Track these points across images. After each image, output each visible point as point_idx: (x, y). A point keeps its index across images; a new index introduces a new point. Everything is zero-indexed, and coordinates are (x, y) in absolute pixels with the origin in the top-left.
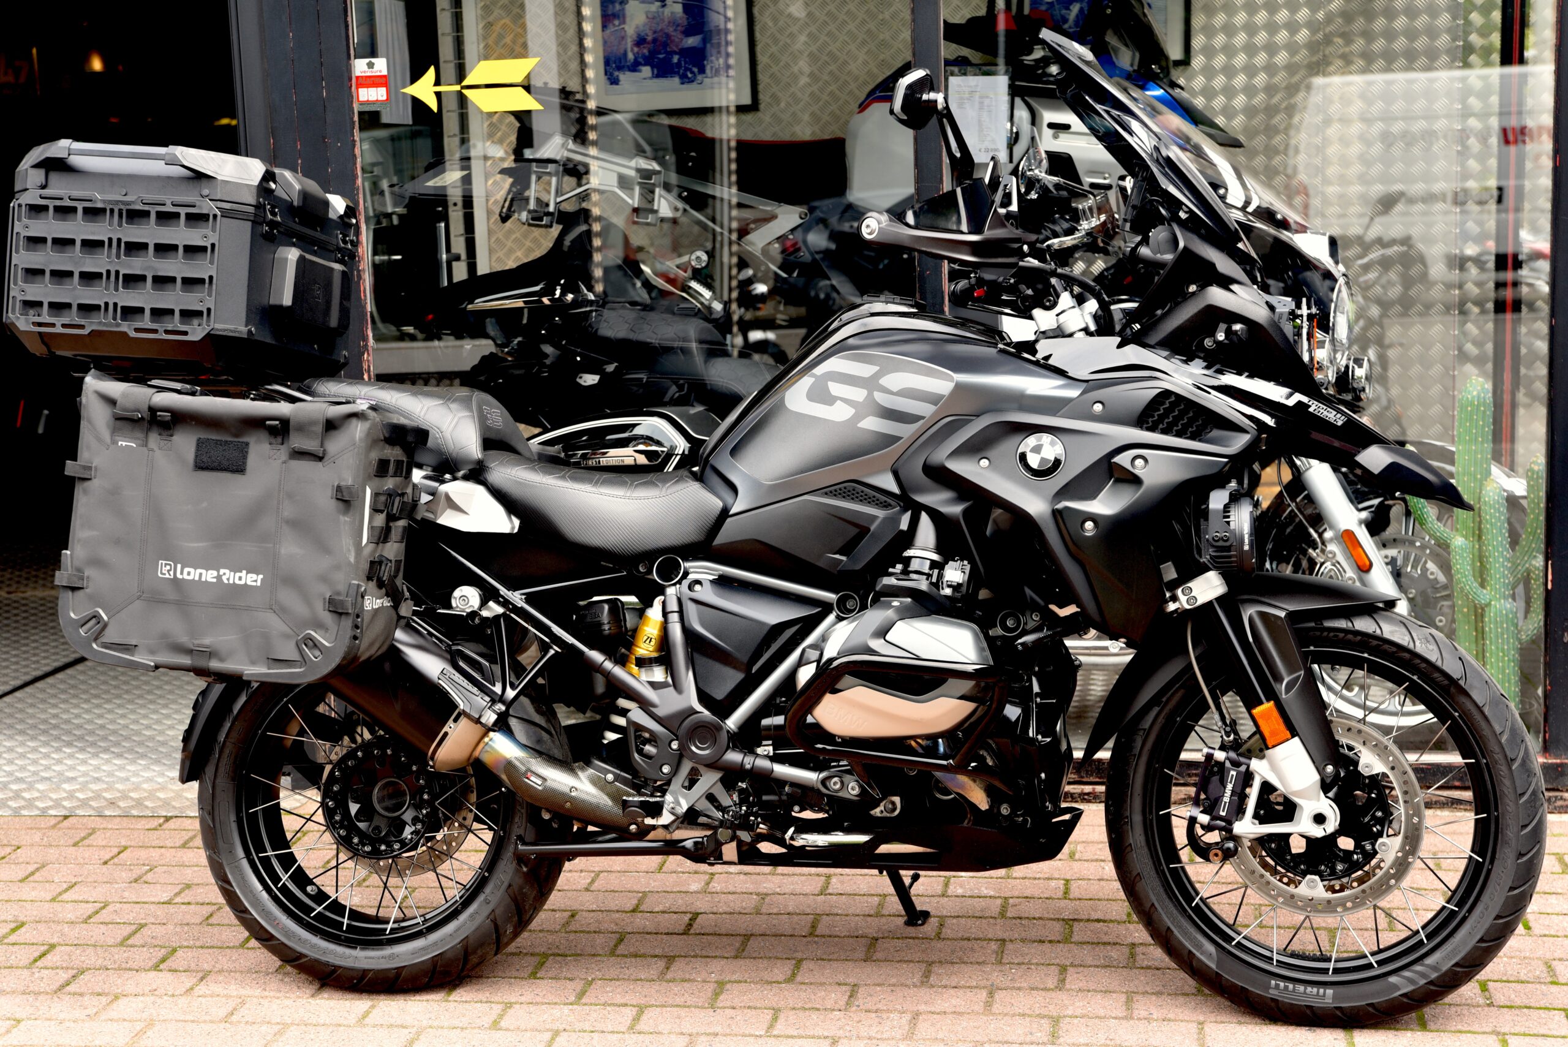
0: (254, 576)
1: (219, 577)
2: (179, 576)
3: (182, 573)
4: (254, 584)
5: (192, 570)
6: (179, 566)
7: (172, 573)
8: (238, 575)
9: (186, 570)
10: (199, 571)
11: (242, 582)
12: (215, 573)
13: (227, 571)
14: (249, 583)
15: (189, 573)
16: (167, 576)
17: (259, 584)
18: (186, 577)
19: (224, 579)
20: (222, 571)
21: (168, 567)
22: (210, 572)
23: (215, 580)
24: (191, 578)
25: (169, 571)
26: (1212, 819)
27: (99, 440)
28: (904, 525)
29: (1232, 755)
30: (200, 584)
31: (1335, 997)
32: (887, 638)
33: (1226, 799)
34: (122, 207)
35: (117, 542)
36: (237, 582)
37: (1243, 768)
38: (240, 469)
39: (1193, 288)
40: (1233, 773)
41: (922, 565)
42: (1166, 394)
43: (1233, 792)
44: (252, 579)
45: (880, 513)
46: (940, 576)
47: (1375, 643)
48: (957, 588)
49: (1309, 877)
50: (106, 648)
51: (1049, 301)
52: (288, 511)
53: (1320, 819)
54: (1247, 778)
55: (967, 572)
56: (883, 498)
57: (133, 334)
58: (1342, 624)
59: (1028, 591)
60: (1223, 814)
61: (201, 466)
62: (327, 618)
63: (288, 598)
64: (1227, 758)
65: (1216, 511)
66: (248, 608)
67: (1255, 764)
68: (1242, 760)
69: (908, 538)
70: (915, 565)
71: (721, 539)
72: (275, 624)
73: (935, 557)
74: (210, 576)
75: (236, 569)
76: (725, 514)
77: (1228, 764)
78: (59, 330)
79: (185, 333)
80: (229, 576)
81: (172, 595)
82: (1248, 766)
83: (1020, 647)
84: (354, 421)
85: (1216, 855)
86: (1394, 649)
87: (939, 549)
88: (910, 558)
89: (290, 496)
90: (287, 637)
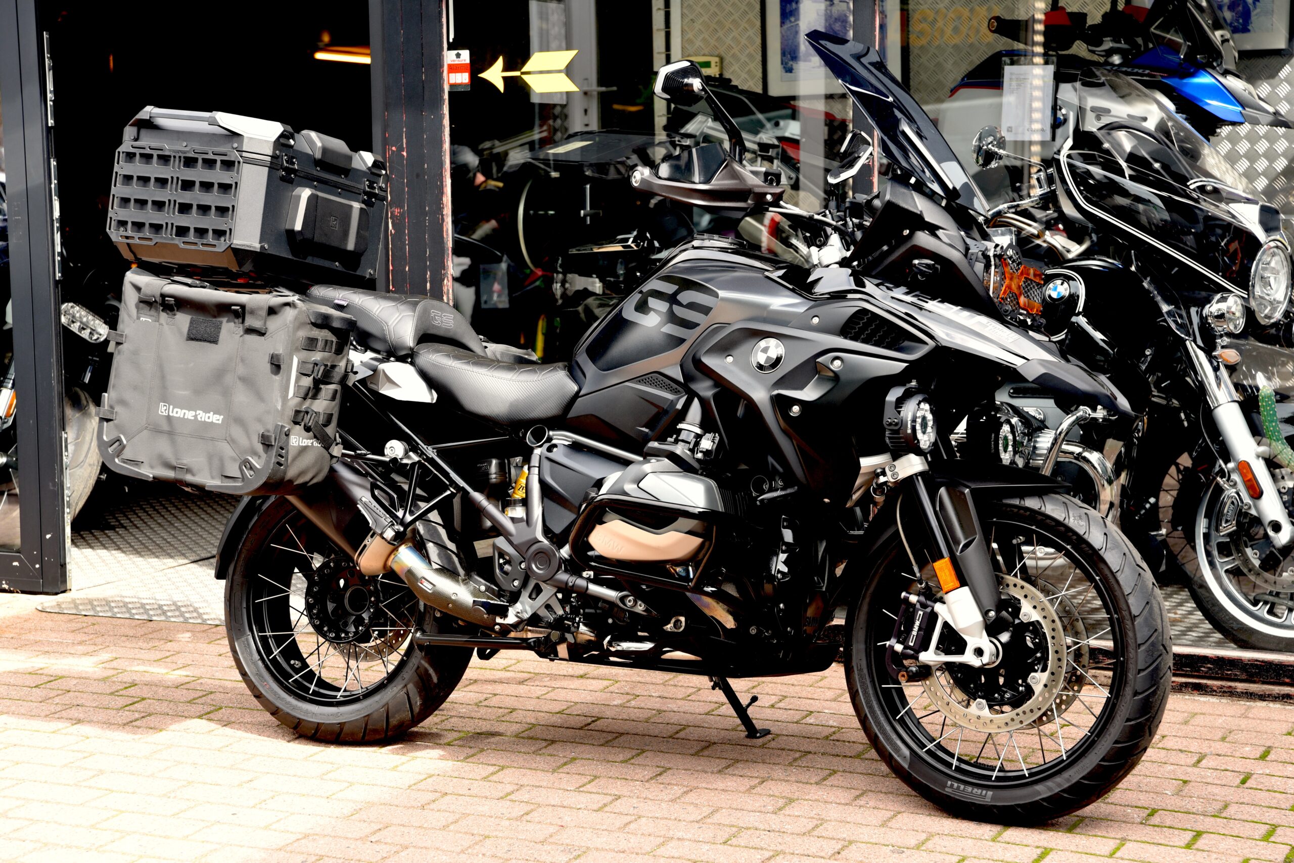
0: (217, 417)
1: (196, 416)
2: (171, 414)
3: (173, 412)
4: (217, 422)
5: (179, 410)
6: (172, 407)
7: (167, 412)
8: (208, 415)
9: (176, 410)
10: (184, 411)
11: (210, 421)
12: (193, 413)
13: (201, 412)
14: (214, 421)
15: (177, 412)
16: (164, 414)
17: (220, 422)
18: (175, 415)
19: (199, 417)
20: (198, 412)
21: (165, 408)
22: (191, 412)
23: (193, 418)
24: (177, 415)
25: (165, 410)
26: (904, 648)
27: (130, 316)
28: (679, 406)
29: (922, 599)
30: (184, 420)
31: (993, 798)
32: (640, 485)
33: (914, 633)
34: (181, 154)
35: (135, 388)
36: (207, 420)
37: (929, 610)
38: (215, 341)
39: (906, 232)
40: (921, 613)
41: (688, 436)
42: (864, 311)
43: (920, 629)
44: (217, 419)
45: (670, 396)
46: (697, 444)
47: (1040, 517)
48: (707, 453)
49: (978, 700)
50: (124, 462)
51: (820, 241)
52: (241, 370)
53: (979, 652)
54: (933, 617)
55: (716, 442)
56: (675, 386)
57: (182, 246)
58: (1016, 502)
59: (770, 460)
60: (911, 644)
61: (191, 338)
62: (260, 448)
63: (237, 432)
64: (918, 601)
65: (891, 402)
66: (213, 439)
67: (938, 607)
68: (929, 603)
69: (682, 415)
70: (683, 436)
71: (572, 414)
72: (227, 450)
73: (699, 431)
74: (190, 415)
75: (206, 411)
76: (577, 396)
78: (137, 241)
79: (214, 246)
80: (202, 416)
81: (166, 427)
82: (933, 608)
83: (758, 503)
84: (288, 308)
85: (903, 676)
86: (1053, 523)
87: (702, 425)
88: (681, 430)
89: (243, 360)
90: (234, 460)
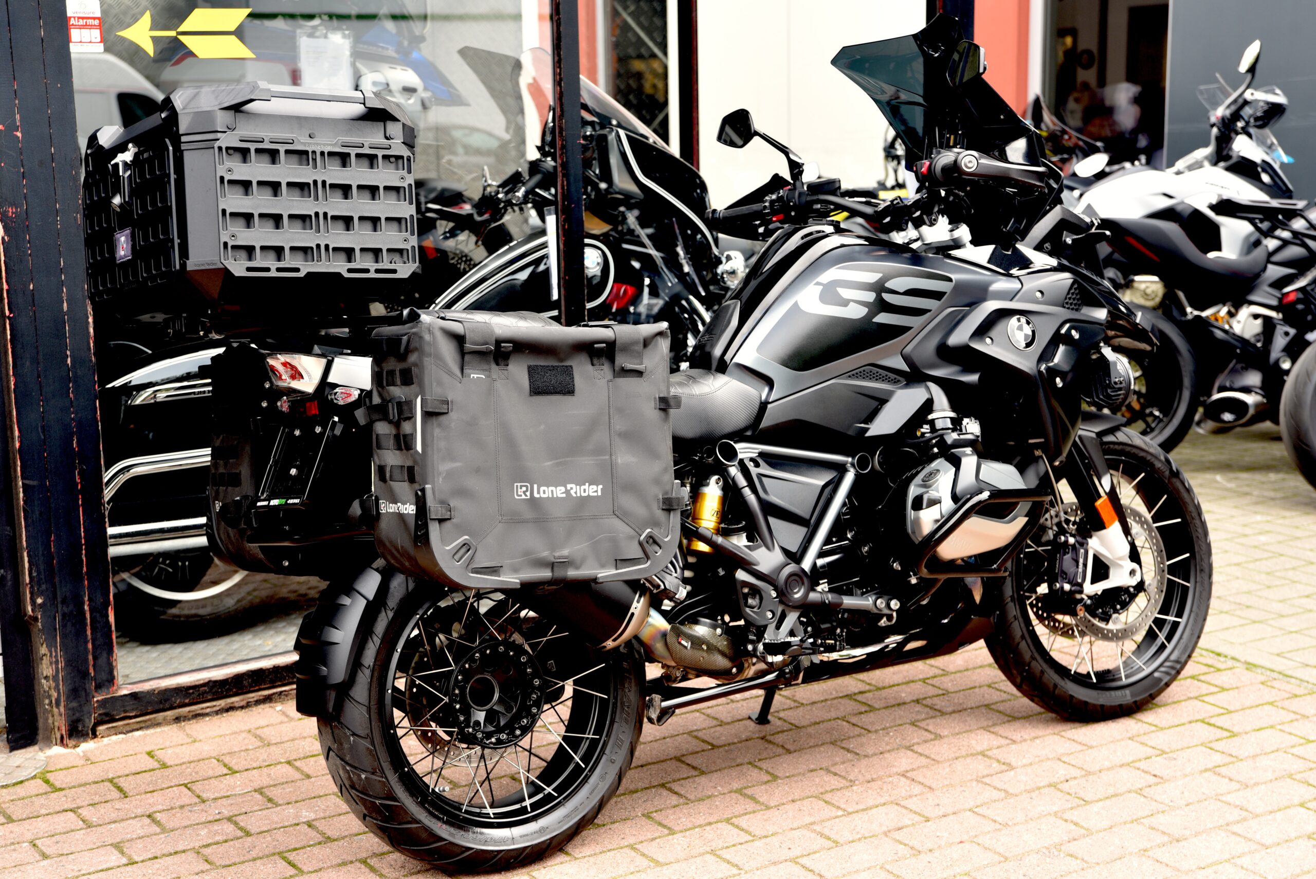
0: (594, 487)
1: (567, 492)
2: (535, 495)
3: (539, 492)
4: (595, 494)
5: (545, 489)
6: (535, 486)
7: (528, 493)
8: (583, 487)
9: (542, 489)
10: (551, 488)
11: (586, 494)
12: (563, 489)
13: (573, 486)
14: (591, 494)
15: (544, 492)
16: (524, 497)
17: (600, 494)
18: (543, 495)
19: (572, 492)
20: (569, 486)
21: (524, 489)
22: (559, 488)
23: (564, 495)
24: (546, 496)
25: (524, 492)
26: (1071, 586)
27: (450, 373)
28: (928, 395)
29: (1079, 539)
30: (553, 500)
33: (1080, 570)
35: (478, 470)
36: (583, 494)
37: (1085, 547)
38: (569, 391)
40: (1082, 551)
42: (1074, 282)
43: (1083, 564)
44: (593, 490)
45: (890, 387)
50: (477, 573)
52: (619, 425)
53: (1132, 573)
54: (1087, 553)
56: (893, 376)
57: (347, 275)
60: (1080, 581)
61: (537, 390)
62: (660, 514)
63: (628, 502)
64: (1076, 541)
65: (1113, 363)
66: (594, 517)
67: (1090, 542)
68: (1083, 540)
70: (939, 423)
72: (622, 528)
74: (559, 492)
76: (765, 402)
77: (1077, 545)
78: (273, 274)
80: (576, 490)
81: (528, 514)
82: (1088, 545)
84: (659, 338)
87: (953, 409)
89: (620, 410)
90: (631, 538)
